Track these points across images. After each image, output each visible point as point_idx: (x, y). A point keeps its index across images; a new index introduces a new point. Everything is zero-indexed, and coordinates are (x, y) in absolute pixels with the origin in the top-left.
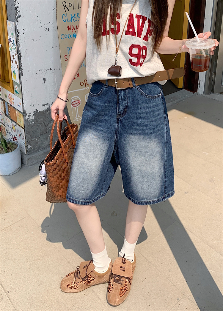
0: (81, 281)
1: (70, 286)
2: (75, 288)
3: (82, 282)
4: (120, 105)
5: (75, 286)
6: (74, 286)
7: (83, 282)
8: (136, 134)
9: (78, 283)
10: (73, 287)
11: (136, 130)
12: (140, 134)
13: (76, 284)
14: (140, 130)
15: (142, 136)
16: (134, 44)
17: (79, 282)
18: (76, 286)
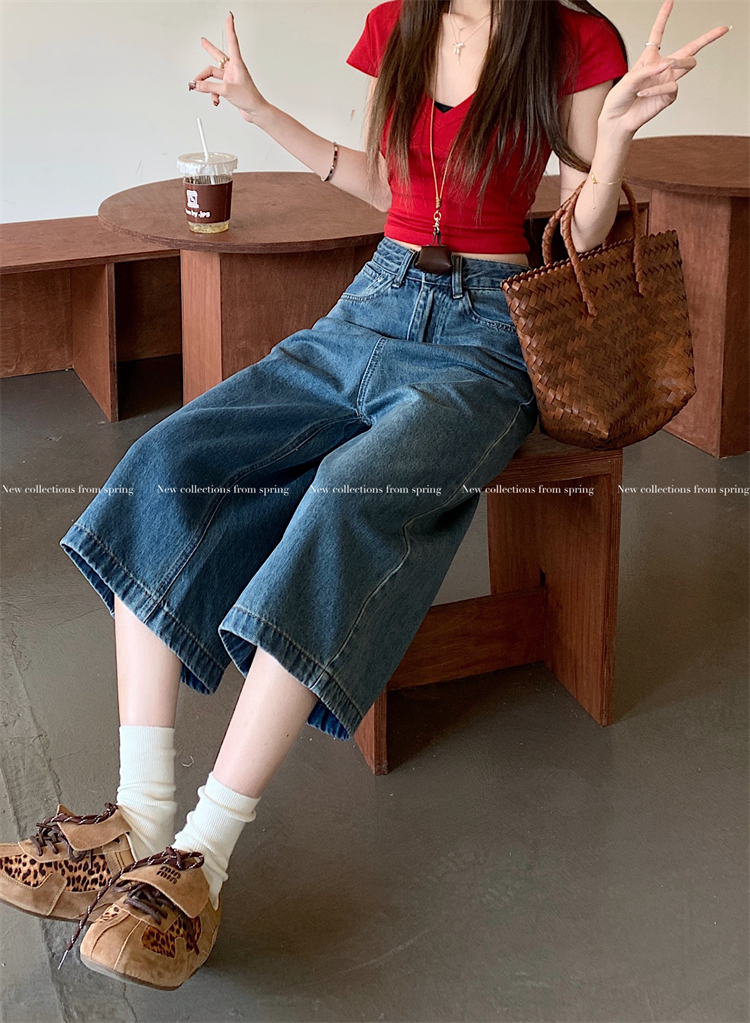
0: (61, 866)
1: (9, 865)
2: (27, 880)
3: (60, 871)
5: (32, 874)
6: (29, 871)
7: (67, 870)
9: (45, 867)
10: (21, 875)
13: (36, 866)
17: (49, 865)
18: (35, 877)
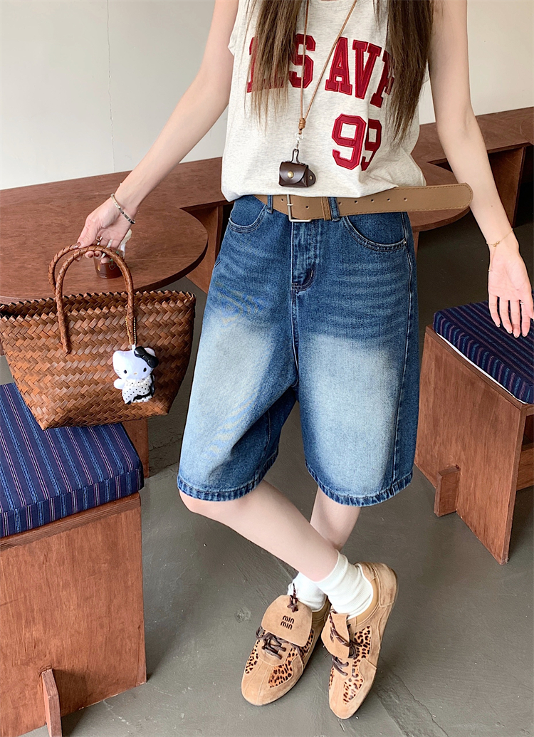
4: (296, 259)
8: (337, 335)
11: (336, 324)
12: (346, 336)
14: (345, 326)
15: (350, 341)
16: (345, 113)
